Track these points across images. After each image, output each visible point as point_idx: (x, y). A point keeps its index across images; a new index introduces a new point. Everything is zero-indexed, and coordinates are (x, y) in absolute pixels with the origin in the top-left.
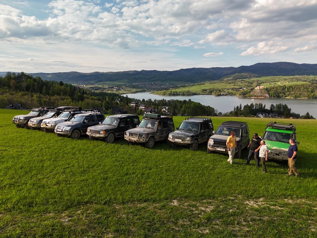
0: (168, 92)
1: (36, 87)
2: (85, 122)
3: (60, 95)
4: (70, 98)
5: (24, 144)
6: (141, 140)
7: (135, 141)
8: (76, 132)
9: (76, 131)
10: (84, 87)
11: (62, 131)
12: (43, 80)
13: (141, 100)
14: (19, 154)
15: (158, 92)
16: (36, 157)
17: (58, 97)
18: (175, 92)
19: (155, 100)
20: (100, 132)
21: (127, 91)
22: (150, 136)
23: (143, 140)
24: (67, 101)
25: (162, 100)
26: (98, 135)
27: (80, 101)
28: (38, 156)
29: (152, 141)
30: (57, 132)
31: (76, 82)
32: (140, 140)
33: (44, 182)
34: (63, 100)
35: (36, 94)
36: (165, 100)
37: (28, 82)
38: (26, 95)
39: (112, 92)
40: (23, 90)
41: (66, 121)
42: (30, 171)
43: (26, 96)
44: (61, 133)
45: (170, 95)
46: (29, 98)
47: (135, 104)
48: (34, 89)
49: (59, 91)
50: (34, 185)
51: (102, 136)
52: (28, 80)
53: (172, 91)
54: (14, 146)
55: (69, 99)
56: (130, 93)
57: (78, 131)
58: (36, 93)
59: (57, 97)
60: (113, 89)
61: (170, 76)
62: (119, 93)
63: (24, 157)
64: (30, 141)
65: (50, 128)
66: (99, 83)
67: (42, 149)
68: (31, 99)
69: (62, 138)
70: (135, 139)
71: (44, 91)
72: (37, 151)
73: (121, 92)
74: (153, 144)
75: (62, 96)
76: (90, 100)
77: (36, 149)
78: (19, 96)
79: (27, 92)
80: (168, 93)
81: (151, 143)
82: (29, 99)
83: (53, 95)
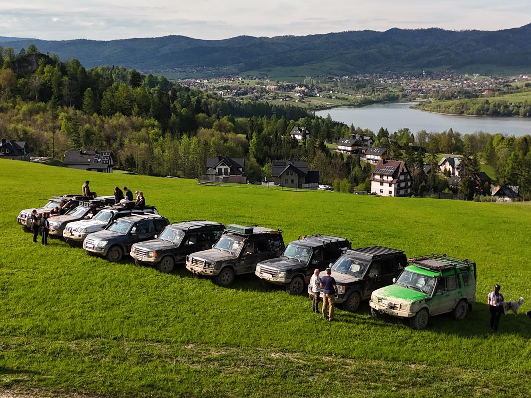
0: (475, 104)
1: (65, 91)
2: (132, 234)
3: (131, 114)
4: (156, 123)
5: (37, 266)
6: (208, 272)
7: (198, 272)
8: (116, 250)
9: (116, 248)
10: (202, 85)
11: (93, 247)
12: (87, 69)
13: (376, 134)
14: (31, 280)
15: (440, 103)
16: (52, 287)
17: (123, 120)
18: (499, 106)
19: (423, 135)
20: (148, 253)
21: (337, 98)
22: (224, 265)
23: (211, 272)
24: (148, 134)
25: (445, 133)
26: (145, 259)
27: (185, 136)
28: (54, 286)
29: (228, 275)
30: (87, 249)
31: (180, 69)
32: (206, 271)
33: (58, 315)
34: (137, 128)
35: (63, 112)
36: (458, 135)
37: (45, 75)
38: (38, 113)
39: (287, 103)
40: (32, 99)
41: (104, 227)
42: (44, 303)
43: (38, 117)
44: (92, 251)
45: (482, 113)
46: (45, 122)
47: (352, 146)
48: (60, 96)
49: (127, 103)
50: (47, 316)
51: (152, 260)
52: (46, 69)
53: (491, 100)
54: (23, 268)
55: (153, 126)
56: (344, 105)
57: (119, 249)
58: (65, 108)
59: (121, 120)
60: (291, 94)
61: (490, 49)
62: (309, 105)
63: (37, 285)
64: (45, 261)
65: (78, 239)
66: (248, 73)
67: (61, 276)
68: (51, 125)
69: (95, 258)
70: (199, 269)
71: (86, 101)
72: (54, 278)
73: (314, 102)
74: (231, 279)
75: (134, 119)
76: (212, 130)
77: (52, 274)
78: (21, 116)
79: (42, 105)
80: (474, 108)
81: (226, 277)
82: (48, 125)
83: (111, 115)
